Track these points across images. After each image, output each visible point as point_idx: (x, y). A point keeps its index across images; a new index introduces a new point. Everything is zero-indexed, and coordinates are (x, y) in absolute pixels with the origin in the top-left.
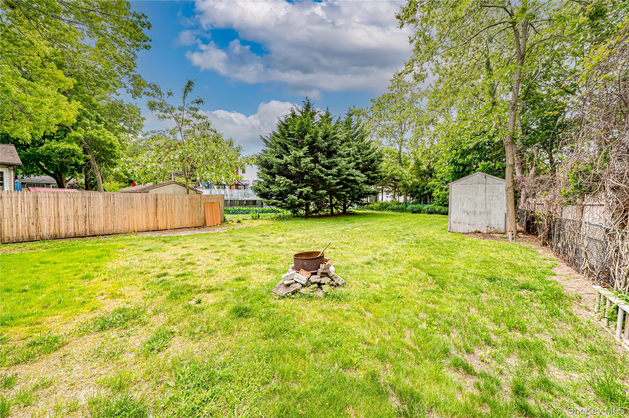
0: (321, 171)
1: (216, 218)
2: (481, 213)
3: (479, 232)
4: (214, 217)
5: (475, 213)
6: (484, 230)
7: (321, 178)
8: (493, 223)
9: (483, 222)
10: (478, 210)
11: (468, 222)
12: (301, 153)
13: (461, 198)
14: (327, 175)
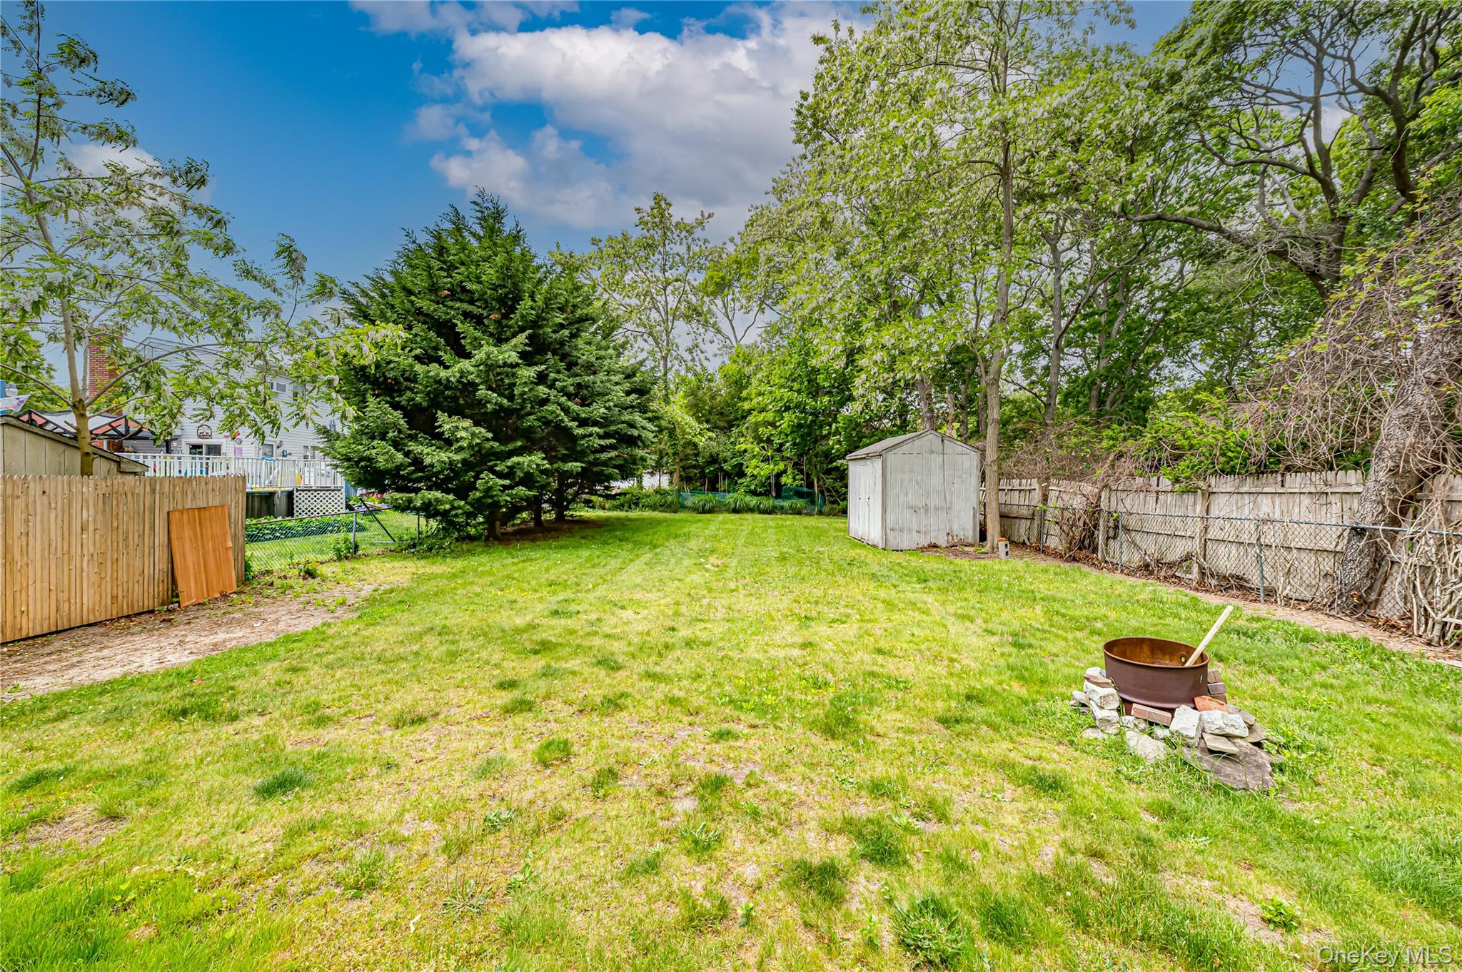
0: (566, 410)
1: (219, 568)
2: (936, 509)
3: (935, 546)
4: (212, 565)
5: (927, 510)
6: (942, 542)
7: (567, 431)
8: (956, 527)
9: (942, 527)
10: (932, 504)
11: (915, 528)
12: (508, 353)
13: (902, 481)
14: (583, 423)
